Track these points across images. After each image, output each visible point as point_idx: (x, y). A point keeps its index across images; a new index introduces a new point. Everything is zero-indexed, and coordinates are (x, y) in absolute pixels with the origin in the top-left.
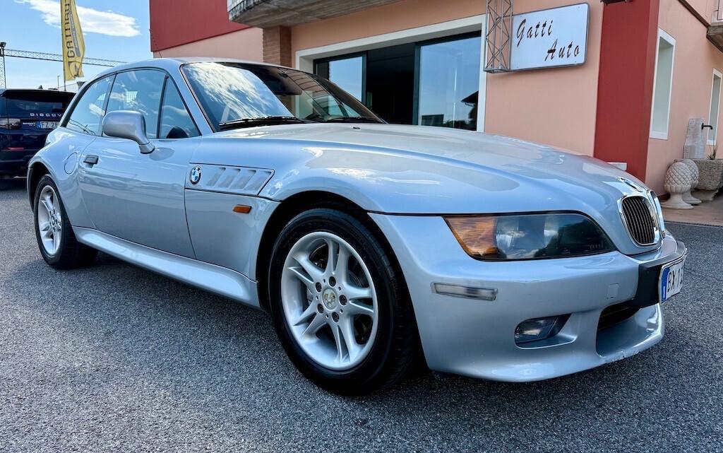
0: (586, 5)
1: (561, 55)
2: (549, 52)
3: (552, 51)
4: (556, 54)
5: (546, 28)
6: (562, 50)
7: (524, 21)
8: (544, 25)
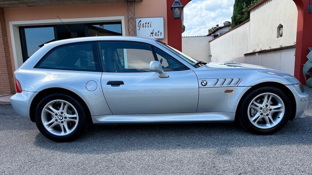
0: (162, 18)
1: (156, 35)
2: (151, 33)
3: (152, 33)
4: (154, 34)
5: (149, 24)
6: (156, 33)
7: (140, 21)
8: (148, 23)
